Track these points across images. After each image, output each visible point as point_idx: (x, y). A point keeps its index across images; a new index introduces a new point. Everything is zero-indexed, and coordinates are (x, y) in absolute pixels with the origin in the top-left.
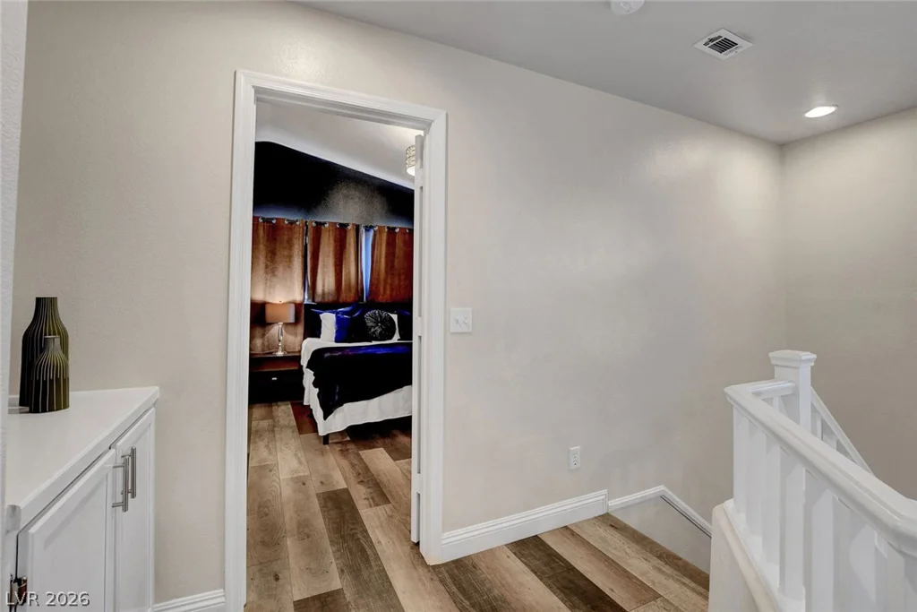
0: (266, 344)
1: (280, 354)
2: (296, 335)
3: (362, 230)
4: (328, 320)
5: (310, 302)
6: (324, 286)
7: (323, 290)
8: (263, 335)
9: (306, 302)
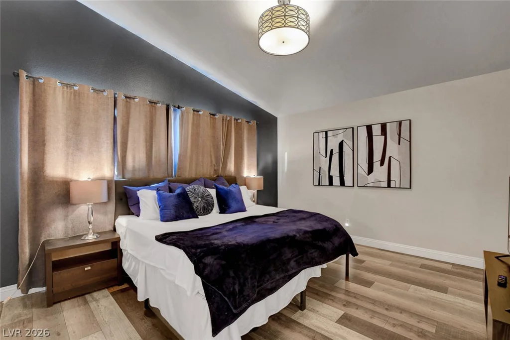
0: (70, 226)
1: (91, 238)
2: (105, 213)
3: (172, 109)
4: (148, 198)
5: (120, 179)
6: (134, 161)
7: (134, 167)
8: (66, 216)
9: (115, 179)
